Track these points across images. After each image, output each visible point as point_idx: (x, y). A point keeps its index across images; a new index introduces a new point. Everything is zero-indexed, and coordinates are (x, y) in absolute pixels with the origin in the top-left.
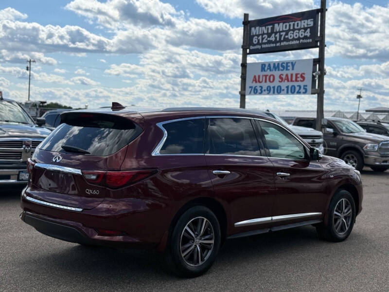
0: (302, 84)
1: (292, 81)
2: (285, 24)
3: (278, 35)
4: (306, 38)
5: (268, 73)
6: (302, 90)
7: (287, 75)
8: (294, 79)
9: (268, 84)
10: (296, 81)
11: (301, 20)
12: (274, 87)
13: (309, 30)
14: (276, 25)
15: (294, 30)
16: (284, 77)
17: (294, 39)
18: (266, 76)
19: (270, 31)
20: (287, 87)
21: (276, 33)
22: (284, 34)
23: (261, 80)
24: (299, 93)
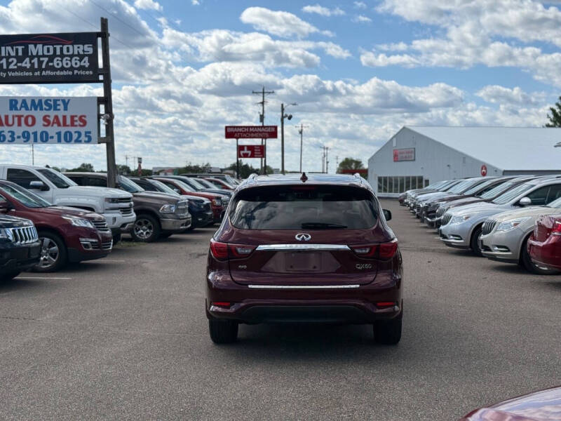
0: (83, 130)
1: (65, 125)
2: (46, 47)
3: (35, 60)
4: (82, 68)
5: (24, 112)
6: (83, 138)
7: (56, 117)
8: (68, 122)
9: (24, 128)
10: (73, 125)
11: (73, 44)
12: (35, 134)
13: (86, 59)
14: (31, 47)
15: (62, 56)
16: (51, 119)
17: (63, 69)
18: (19, 117)
19: (20, 53)
20: (59, 134)
21: (32, 57)
22: (46, 59)
23: (10, 122)
24: (78, 141)
